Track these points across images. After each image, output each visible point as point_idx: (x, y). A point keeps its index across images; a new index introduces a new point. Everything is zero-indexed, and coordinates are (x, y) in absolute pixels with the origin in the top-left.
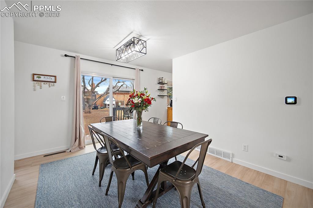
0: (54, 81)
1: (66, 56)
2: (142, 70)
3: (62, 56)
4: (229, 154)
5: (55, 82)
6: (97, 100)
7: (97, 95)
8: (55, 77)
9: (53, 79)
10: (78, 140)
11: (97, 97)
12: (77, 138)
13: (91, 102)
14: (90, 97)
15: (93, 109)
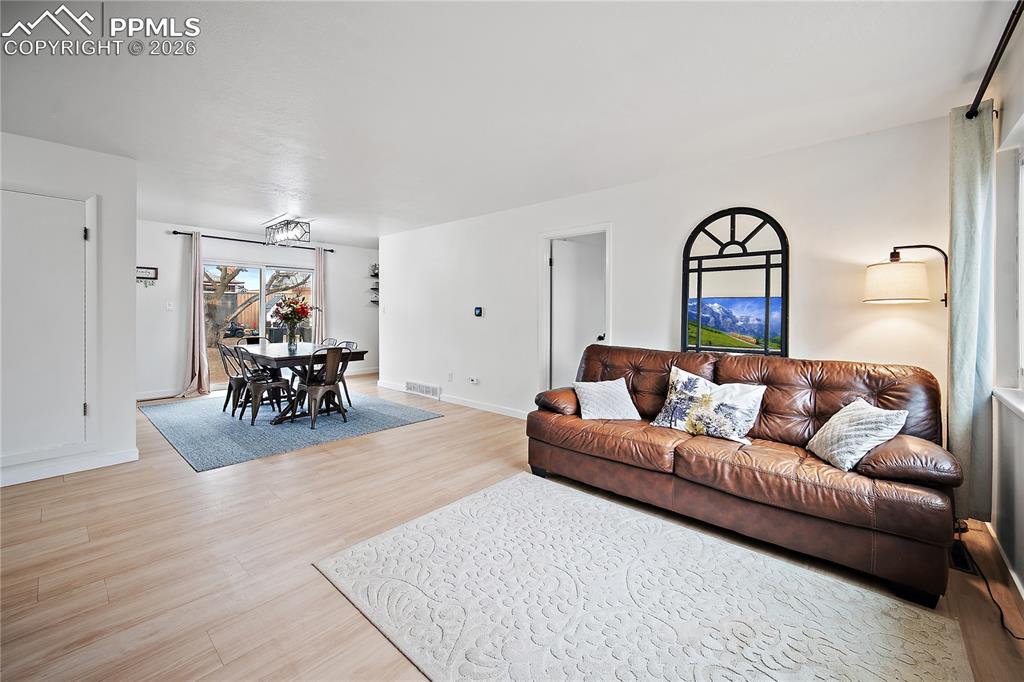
0: (153, 276)
1: (175, 233)
2: (332, 251)
3: (168, 233)
4: (436, 389)
5: (156, 278)
6: (239, 310)
7: (239, 296)
8: (156, 269)
9: (152, 274)
10: (196, 378)
11: (241, 299)
12: (196, 374)
13: (221, 316)
14: (218, 303)
15: (226, 336)
